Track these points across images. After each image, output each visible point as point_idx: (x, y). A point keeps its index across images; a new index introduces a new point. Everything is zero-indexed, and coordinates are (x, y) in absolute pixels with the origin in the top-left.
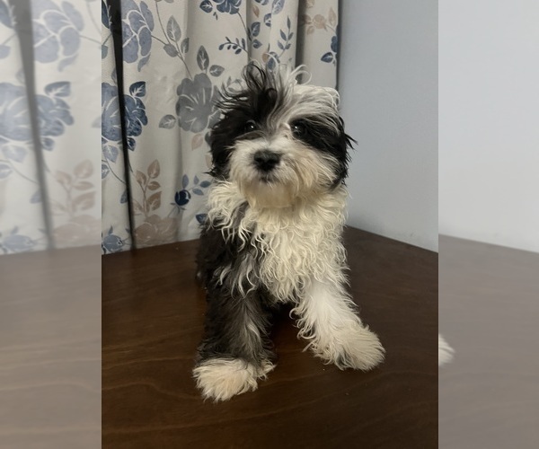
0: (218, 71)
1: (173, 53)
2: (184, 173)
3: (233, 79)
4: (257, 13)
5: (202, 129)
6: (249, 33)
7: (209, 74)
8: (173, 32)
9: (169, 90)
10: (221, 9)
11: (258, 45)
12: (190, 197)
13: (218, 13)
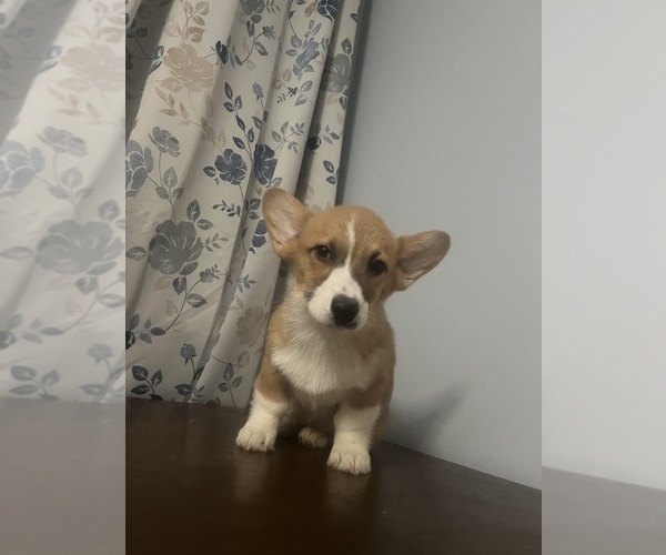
0: (206, 225)
1: (164, 195)
2: (136, 313)
3: (220, 236)
4: (259, 193)
5: (172, 273)
6: (246, 204)
7: (196, 225)
8: (169, 179)
9: (148, 225)
10: (223, 177)
11: (254, 217)
12: (133, 342)
13: (220, 180)
